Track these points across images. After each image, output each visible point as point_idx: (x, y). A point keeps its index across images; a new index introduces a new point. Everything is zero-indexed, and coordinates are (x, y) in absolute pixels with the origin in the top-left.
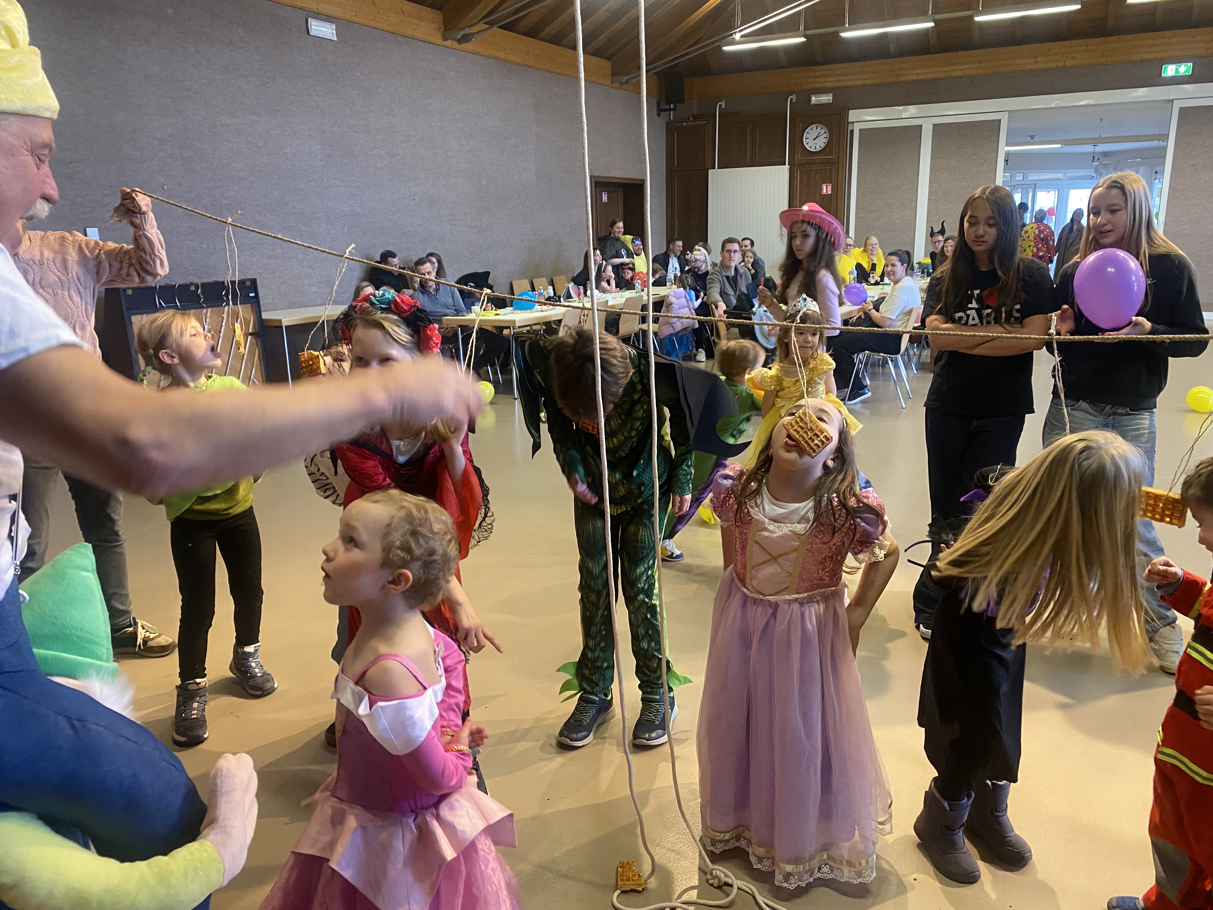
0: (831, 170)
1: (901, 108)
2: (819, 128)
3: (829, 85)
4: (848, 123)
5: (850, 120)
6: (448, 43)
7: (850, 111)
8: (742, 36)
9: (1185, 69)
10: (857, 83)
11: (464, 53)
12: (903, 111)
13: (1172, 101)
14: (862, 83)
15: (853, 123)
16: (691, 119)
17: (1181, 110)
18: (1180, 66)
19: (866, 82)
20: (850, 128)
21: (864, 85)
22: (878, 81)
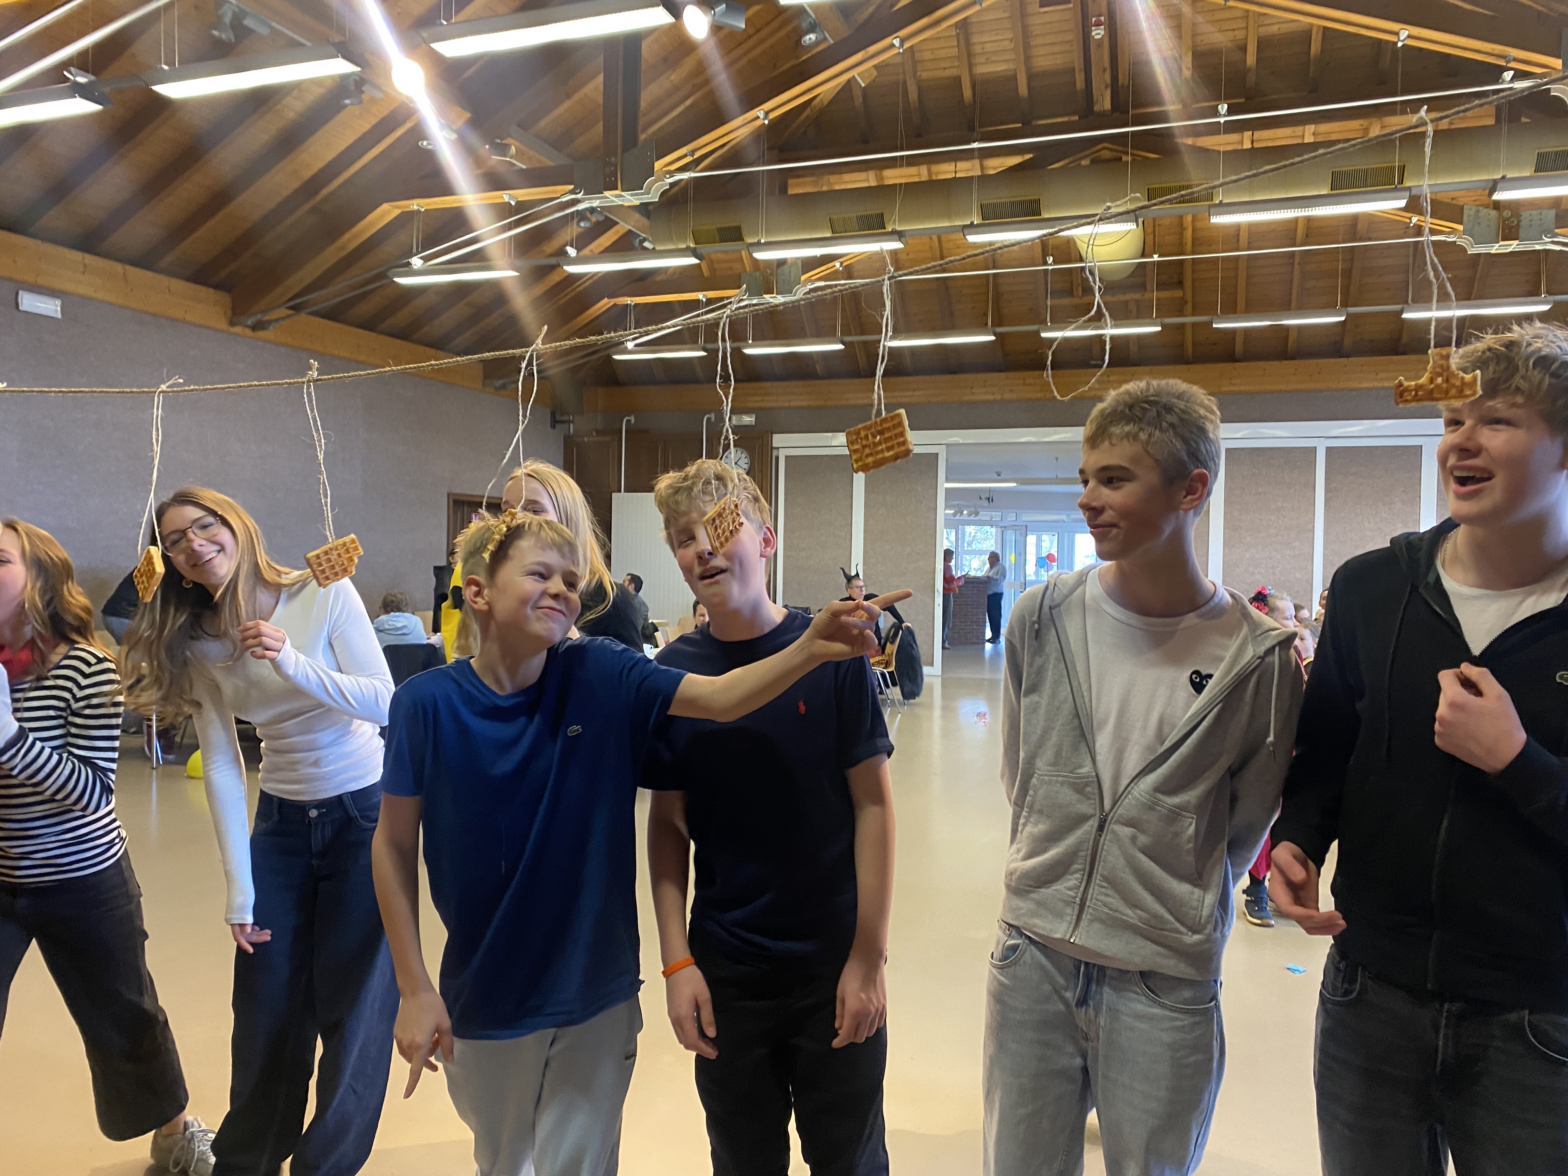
1: (830, 434)
4: (772, 448)
6: (238, 329)
8: (636, 345)
10: (781, 404)
11: (261, 343)
12: (832, 438)
14: (787, 404)
16: (593, 433)
19: (793, 404)
20: (775, 453)
21: (789, 408)
22: (805, 404)
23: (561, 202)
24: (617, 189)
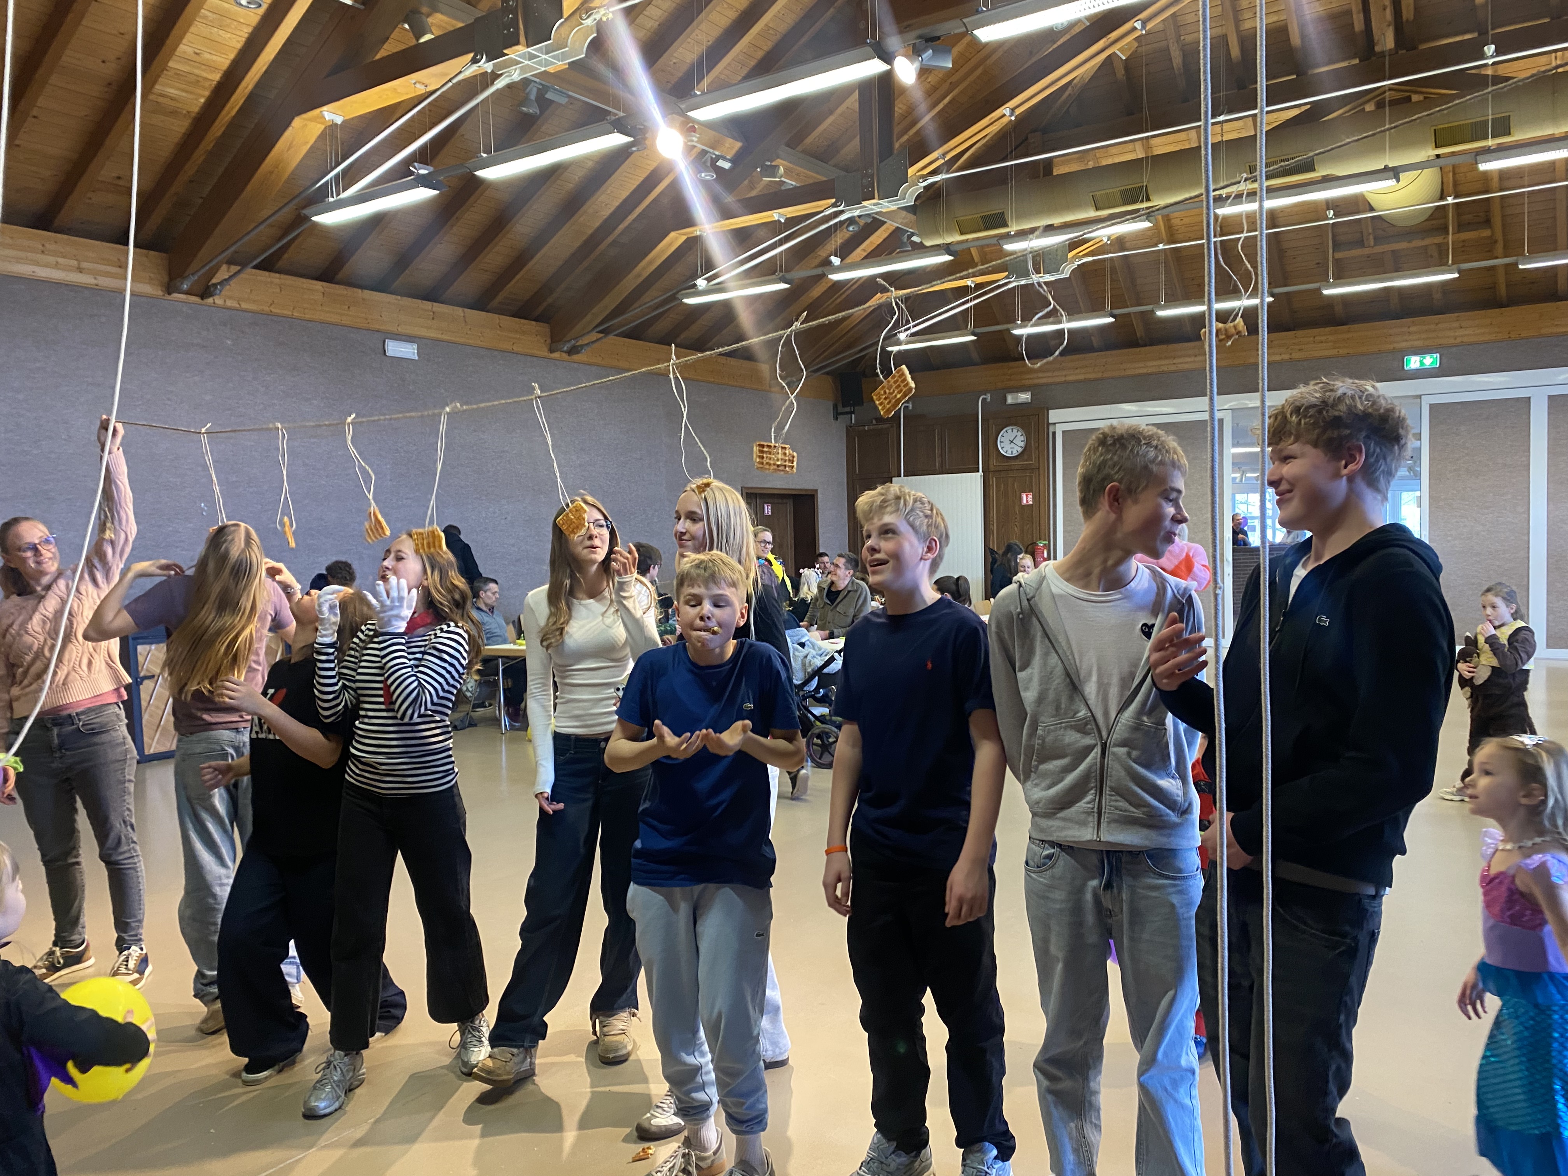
0: (1031, 477)
2: (1015, 431)
3: (1027, 382)
4: (1049, 424)
5: (1050, 421)
6: (557, 355)
7: (1050, 412)
8: (910, 335)
9: (1430, 361)
10: (1057, 380)
11: (576, 365)
13: (1419, 397)
14: (1063, 379)
15: (1055, 424)
16: (874, 422)
17: (1432, 407)
18: (1424, 358)
19: (1068, 379)
20: (1051, 429)
21: (1065, 382)
22: (1082, 377)
23: (825, 216)
24: (873, 198)
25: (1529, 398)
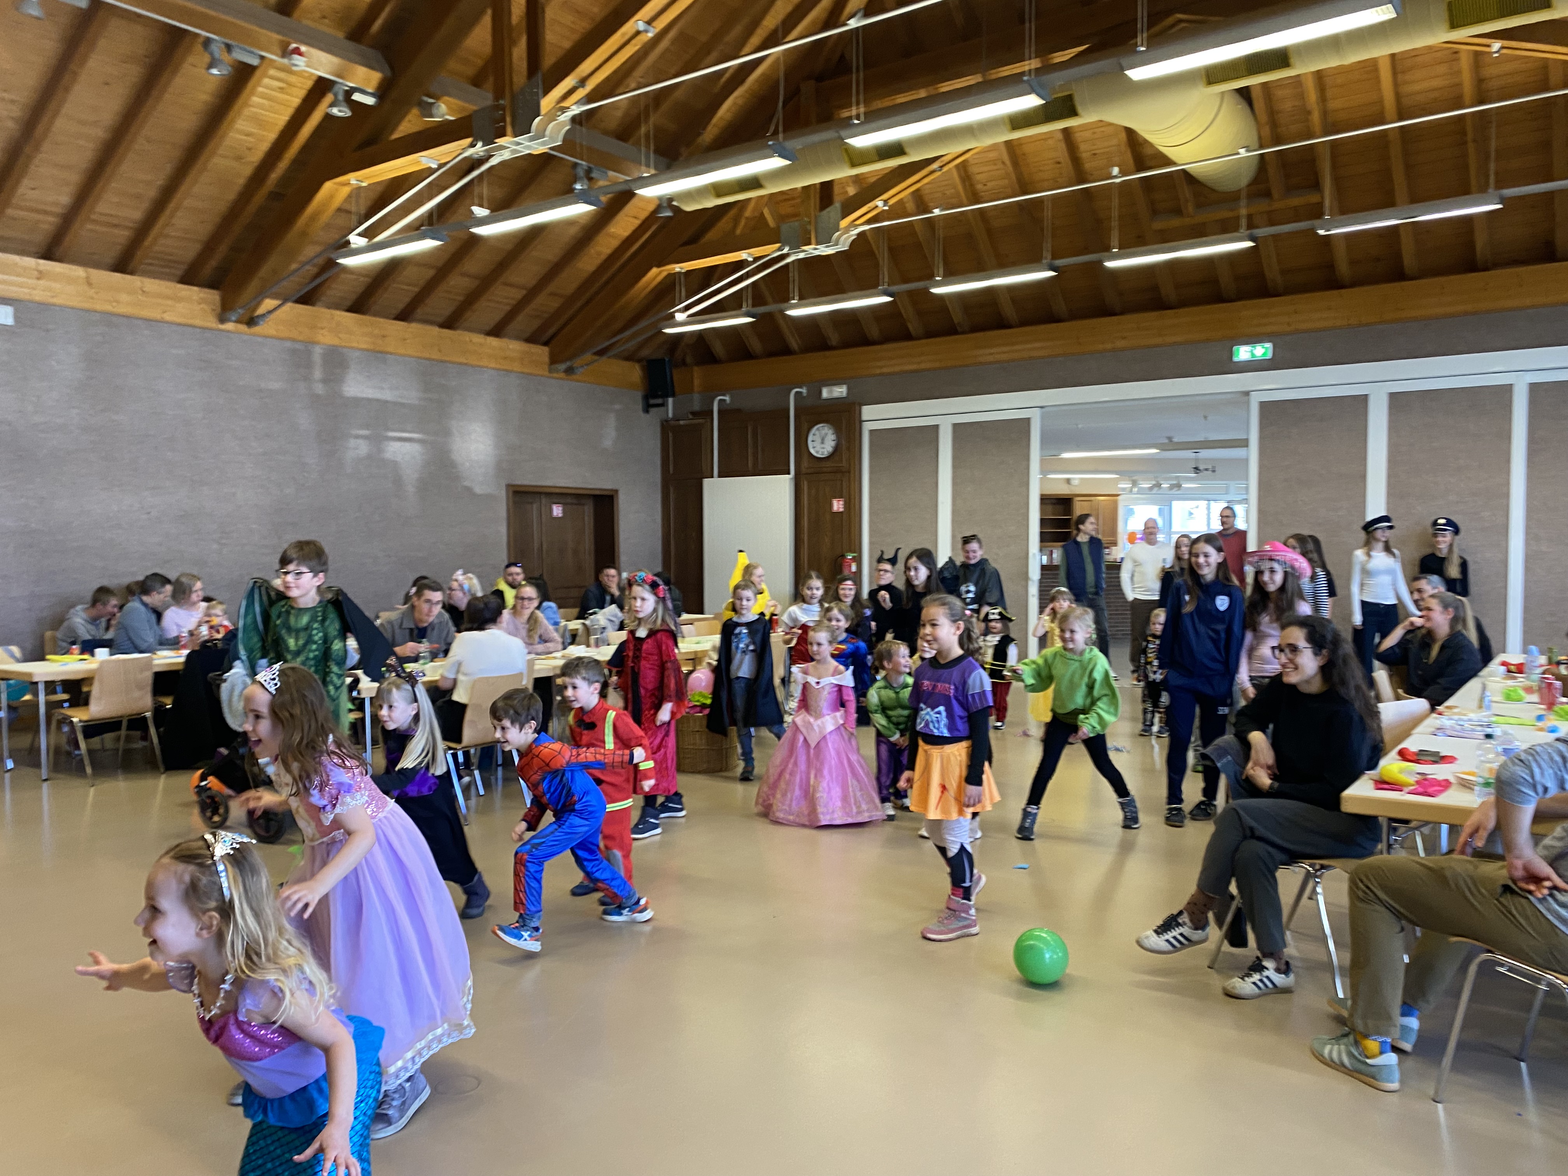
0: (843, 482)
2: (826, 429)
4: (859, 421)
5: (863, 417)
6: (228, 326)
7: (865, 407)
8: (689, 316)
9: (1262, 351)
10: (873, 371)
11: (260, 339)
13: (1248, 393)
14: (879, 371)
15: (865, 421)
16: (691, 417)
17: (1264, 405)
18: (1255, 348)
19: (885, 370)
20: (861, 427)
21: (882, 375)
22: (898, 369)
25: (1366, 395)
